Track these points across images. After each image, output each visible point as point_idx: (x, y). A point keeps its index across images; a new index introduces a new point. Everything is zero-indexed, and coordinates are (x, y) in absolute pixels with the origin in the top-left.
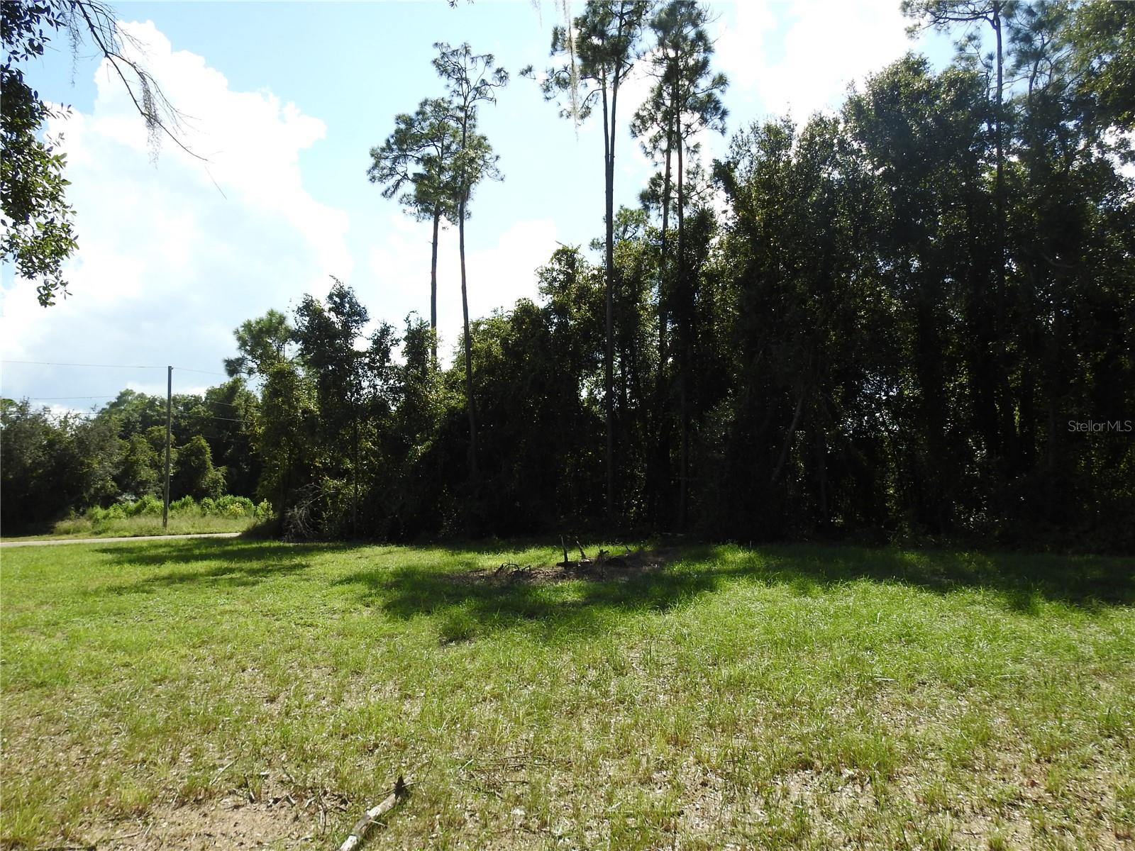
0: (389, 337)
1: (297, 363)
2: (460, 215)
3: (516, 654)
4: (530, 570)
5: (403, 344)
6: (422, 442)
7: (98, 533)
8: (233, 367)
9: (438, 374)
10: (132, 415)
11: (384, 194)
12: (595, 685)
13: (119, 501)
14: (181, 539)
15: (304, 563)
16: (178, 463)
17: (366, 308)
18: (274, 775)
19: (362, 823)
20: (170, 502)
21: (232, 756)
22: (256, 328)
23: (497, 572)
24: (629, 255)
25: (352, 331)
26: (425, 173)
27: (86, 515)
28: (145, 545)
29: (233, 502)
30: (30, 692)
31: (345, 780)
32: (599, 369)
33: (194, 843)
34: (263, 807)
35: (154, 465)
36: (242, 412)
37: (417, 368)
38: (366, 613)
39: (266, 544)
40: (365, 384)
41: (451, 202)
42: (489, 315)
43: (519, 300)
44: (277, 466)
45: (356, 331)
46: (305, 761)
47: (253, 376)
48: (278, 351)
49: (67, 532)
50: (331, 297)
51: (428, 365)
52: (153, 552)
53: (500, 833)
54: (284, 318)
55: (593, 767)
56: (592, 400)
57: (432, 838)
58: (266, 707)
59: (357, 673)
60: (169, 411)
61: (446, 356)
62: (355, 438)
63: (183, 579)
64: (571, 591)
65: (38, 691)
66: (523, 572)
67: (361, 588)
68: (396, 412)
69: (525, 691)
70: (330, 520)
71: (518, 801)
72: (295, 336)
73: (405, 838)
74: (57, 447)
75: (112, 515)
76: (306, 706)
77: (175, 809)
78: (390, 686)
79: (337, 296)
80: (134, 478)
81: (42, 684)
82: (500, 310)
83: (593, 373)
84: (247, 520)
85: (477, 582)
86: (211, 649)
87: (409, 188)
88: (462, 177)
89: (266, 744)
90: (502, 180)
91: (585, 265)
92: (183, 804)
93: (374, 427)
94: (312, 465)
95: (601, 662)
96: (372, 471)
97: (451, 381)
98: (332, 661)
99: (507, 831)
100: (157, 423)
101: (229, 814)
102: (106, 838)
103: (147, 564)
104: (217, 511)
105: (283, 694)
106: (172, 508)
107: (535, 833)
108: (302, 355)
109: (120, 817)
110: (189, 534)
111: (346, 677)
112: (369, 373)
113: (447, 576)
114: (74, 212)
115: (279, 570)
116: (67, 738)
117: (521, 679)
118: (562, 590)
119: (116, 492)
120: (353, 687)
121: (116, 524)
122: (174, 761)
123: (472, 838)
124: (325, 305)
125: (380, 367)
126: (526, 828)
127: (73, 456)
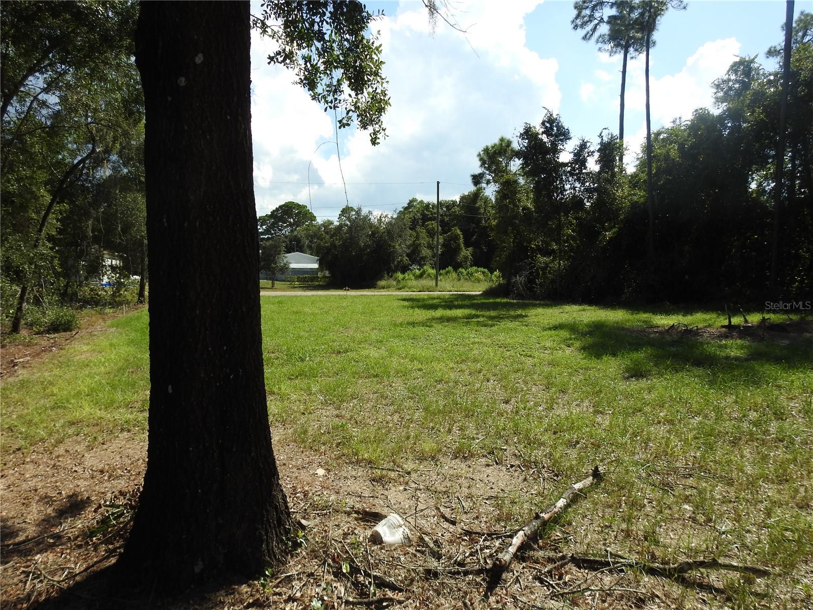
0: (586, 150)
1: (519, 174)
2: (646, 44)
3: (686, 393)
4: (697, 329)
5: (597, 155)
6: (609, 229)
7: (400, 289)
8: (477, 179)
9: (623, 176)
10: (416, 215)
11: (585, 38)
12: (757, 424)
13: (410, 269)
14: (446, 294)
15: (524, 314)
16: (443, 245)
17: (569, 129)
18: (510, 449)
19: (570, 491)
20: (439, 271)
21: (484, 433)
22: (491, 151)
23: (669, 329)
24: (808, 58)
25: (559, 148)
26: (618, 14)
27: (393, 278)
28: (426, 297)
29: (477, 271)
30: (371, 379)
31: (556, 461)
32: (770, 163)
33: (464, 482)
34: (504, 468)
35: (430, 247)
36: (482, 211)
37: (607, 173)
38: (568, 351)
39: (498, 300)
40: (567, 187)
41: (639, 35)
42: (669, 125)
43: (696, 110)
44: (505, 247)
45: (561, 147)
46: (529, 444)
47: (489, 186)
48: (506, 166)
49: (383, 288)
50: (543, 123)
51: (616, 170)
52: (431, 302)
53: (672, 519)
54: (511, 142)
55: (753, 486)
56: (761, 191)
57: (620, 512)
58: (503, 406)
59: (563, 392)
60: (438, 212)
61: (630, 163)
62: (560, 227)
63: (449, 319)
64: (735, 348)
65: (375, 379)
66: (691, 330)
67: (564, 334)
68: (590, 207)
69: (692, 421)
70: (541, 285)
71: (687, 499)
72: (518, 154)
73: (599, 507)
74: (377, 235)
75: (407, 278)
76: (529, 409)
77: (452, 459)
78: (586, 403)
79: (548, 122)
80: (418, 254)
81: (377, 376)
82: (678, 121)
83: (763, 168)
84: (486, 283)
85: (652, 336)
86: (468, 365)
87: (604, 29)
88: (650, 11)
89: (504, 429)
90: (685, 8)
91: (761, 72)
92: (456, 458)
93: (573, 219)
94: (529, 246)
95: (762, 407)
96: (571, 250)
97: (634, 181)
98: (545, 382)
99: (679, 519)
100: (430, 219)
101: (484, 469)
102: (415, 468)
103: (428, 309)
104: (467, 277)
105: (513, 399)
106: (441, 274)
107: (701, 525)
108: (523, 168)
109: (422, 458)
110: (451, 291)
111: (555, 393)
112: (570, 179)
113: (628, 330)
114: (388, 82)
115: (507, 318)
116: (391, 408)
117: (690, 411)
118: (726, 347)
119: (409, 264)
120: (560, 400)
121: (410, 283)
122: (450, 431)
123: (650, 518)
124: (540, 129)
125: (579, 173)
126: (694, 520)
127: (385, 241)
